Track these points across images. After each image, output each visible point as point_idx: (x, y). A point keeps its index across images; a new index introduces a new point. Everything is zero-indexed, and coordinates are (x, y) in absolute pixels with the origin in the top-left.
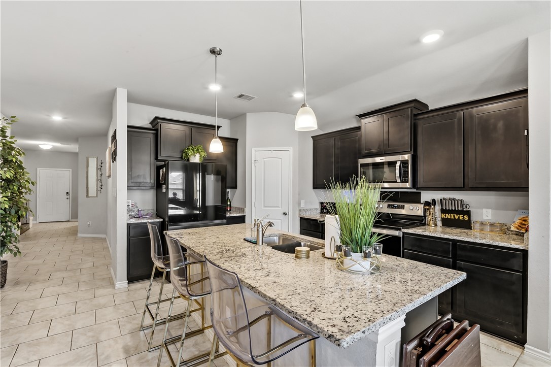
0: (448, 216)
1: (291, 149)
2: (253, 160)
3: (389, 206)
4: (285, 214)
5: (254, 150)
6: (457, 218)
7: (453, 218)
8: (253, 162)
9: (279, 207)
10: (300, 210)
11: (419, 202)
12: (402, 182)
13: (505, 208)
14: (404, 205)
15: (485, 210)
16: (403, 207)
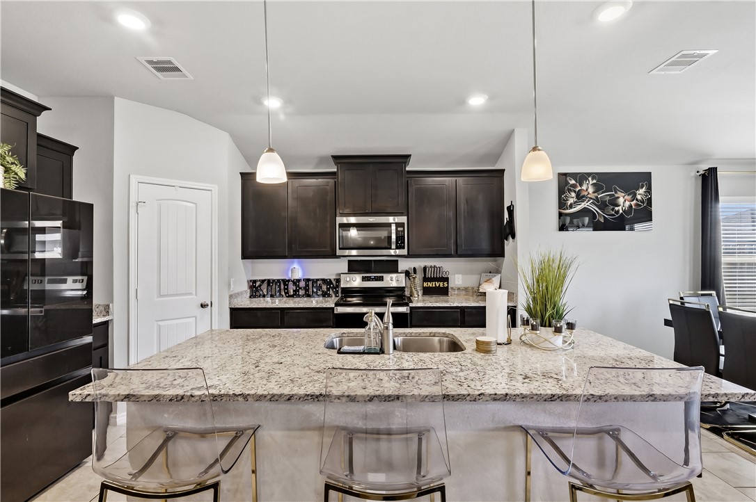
0: (430, 284)
1: (215, 188)
2: (133, 199)
3: (364, 279)
4: (203, 306)
5: (134, 180)
6: (437, 285)
7: (434, 286)
8: (133, 204)
9: (191, 294)
10: (231, 296)
11: (396, 271)
12: (397, 248)
13: (471, 272)
14: (383, 277)
15: (456, 276)
16: (381, 279)
